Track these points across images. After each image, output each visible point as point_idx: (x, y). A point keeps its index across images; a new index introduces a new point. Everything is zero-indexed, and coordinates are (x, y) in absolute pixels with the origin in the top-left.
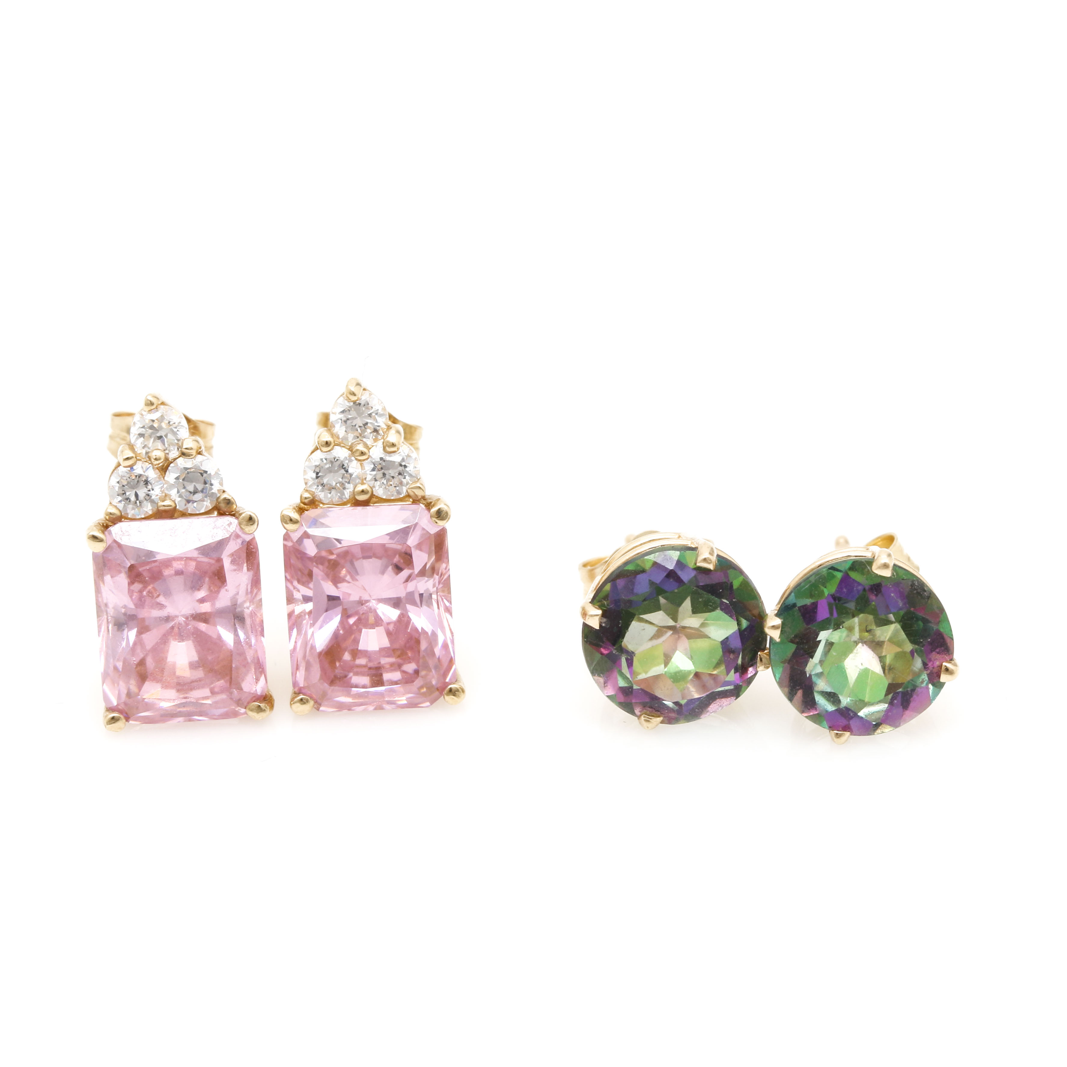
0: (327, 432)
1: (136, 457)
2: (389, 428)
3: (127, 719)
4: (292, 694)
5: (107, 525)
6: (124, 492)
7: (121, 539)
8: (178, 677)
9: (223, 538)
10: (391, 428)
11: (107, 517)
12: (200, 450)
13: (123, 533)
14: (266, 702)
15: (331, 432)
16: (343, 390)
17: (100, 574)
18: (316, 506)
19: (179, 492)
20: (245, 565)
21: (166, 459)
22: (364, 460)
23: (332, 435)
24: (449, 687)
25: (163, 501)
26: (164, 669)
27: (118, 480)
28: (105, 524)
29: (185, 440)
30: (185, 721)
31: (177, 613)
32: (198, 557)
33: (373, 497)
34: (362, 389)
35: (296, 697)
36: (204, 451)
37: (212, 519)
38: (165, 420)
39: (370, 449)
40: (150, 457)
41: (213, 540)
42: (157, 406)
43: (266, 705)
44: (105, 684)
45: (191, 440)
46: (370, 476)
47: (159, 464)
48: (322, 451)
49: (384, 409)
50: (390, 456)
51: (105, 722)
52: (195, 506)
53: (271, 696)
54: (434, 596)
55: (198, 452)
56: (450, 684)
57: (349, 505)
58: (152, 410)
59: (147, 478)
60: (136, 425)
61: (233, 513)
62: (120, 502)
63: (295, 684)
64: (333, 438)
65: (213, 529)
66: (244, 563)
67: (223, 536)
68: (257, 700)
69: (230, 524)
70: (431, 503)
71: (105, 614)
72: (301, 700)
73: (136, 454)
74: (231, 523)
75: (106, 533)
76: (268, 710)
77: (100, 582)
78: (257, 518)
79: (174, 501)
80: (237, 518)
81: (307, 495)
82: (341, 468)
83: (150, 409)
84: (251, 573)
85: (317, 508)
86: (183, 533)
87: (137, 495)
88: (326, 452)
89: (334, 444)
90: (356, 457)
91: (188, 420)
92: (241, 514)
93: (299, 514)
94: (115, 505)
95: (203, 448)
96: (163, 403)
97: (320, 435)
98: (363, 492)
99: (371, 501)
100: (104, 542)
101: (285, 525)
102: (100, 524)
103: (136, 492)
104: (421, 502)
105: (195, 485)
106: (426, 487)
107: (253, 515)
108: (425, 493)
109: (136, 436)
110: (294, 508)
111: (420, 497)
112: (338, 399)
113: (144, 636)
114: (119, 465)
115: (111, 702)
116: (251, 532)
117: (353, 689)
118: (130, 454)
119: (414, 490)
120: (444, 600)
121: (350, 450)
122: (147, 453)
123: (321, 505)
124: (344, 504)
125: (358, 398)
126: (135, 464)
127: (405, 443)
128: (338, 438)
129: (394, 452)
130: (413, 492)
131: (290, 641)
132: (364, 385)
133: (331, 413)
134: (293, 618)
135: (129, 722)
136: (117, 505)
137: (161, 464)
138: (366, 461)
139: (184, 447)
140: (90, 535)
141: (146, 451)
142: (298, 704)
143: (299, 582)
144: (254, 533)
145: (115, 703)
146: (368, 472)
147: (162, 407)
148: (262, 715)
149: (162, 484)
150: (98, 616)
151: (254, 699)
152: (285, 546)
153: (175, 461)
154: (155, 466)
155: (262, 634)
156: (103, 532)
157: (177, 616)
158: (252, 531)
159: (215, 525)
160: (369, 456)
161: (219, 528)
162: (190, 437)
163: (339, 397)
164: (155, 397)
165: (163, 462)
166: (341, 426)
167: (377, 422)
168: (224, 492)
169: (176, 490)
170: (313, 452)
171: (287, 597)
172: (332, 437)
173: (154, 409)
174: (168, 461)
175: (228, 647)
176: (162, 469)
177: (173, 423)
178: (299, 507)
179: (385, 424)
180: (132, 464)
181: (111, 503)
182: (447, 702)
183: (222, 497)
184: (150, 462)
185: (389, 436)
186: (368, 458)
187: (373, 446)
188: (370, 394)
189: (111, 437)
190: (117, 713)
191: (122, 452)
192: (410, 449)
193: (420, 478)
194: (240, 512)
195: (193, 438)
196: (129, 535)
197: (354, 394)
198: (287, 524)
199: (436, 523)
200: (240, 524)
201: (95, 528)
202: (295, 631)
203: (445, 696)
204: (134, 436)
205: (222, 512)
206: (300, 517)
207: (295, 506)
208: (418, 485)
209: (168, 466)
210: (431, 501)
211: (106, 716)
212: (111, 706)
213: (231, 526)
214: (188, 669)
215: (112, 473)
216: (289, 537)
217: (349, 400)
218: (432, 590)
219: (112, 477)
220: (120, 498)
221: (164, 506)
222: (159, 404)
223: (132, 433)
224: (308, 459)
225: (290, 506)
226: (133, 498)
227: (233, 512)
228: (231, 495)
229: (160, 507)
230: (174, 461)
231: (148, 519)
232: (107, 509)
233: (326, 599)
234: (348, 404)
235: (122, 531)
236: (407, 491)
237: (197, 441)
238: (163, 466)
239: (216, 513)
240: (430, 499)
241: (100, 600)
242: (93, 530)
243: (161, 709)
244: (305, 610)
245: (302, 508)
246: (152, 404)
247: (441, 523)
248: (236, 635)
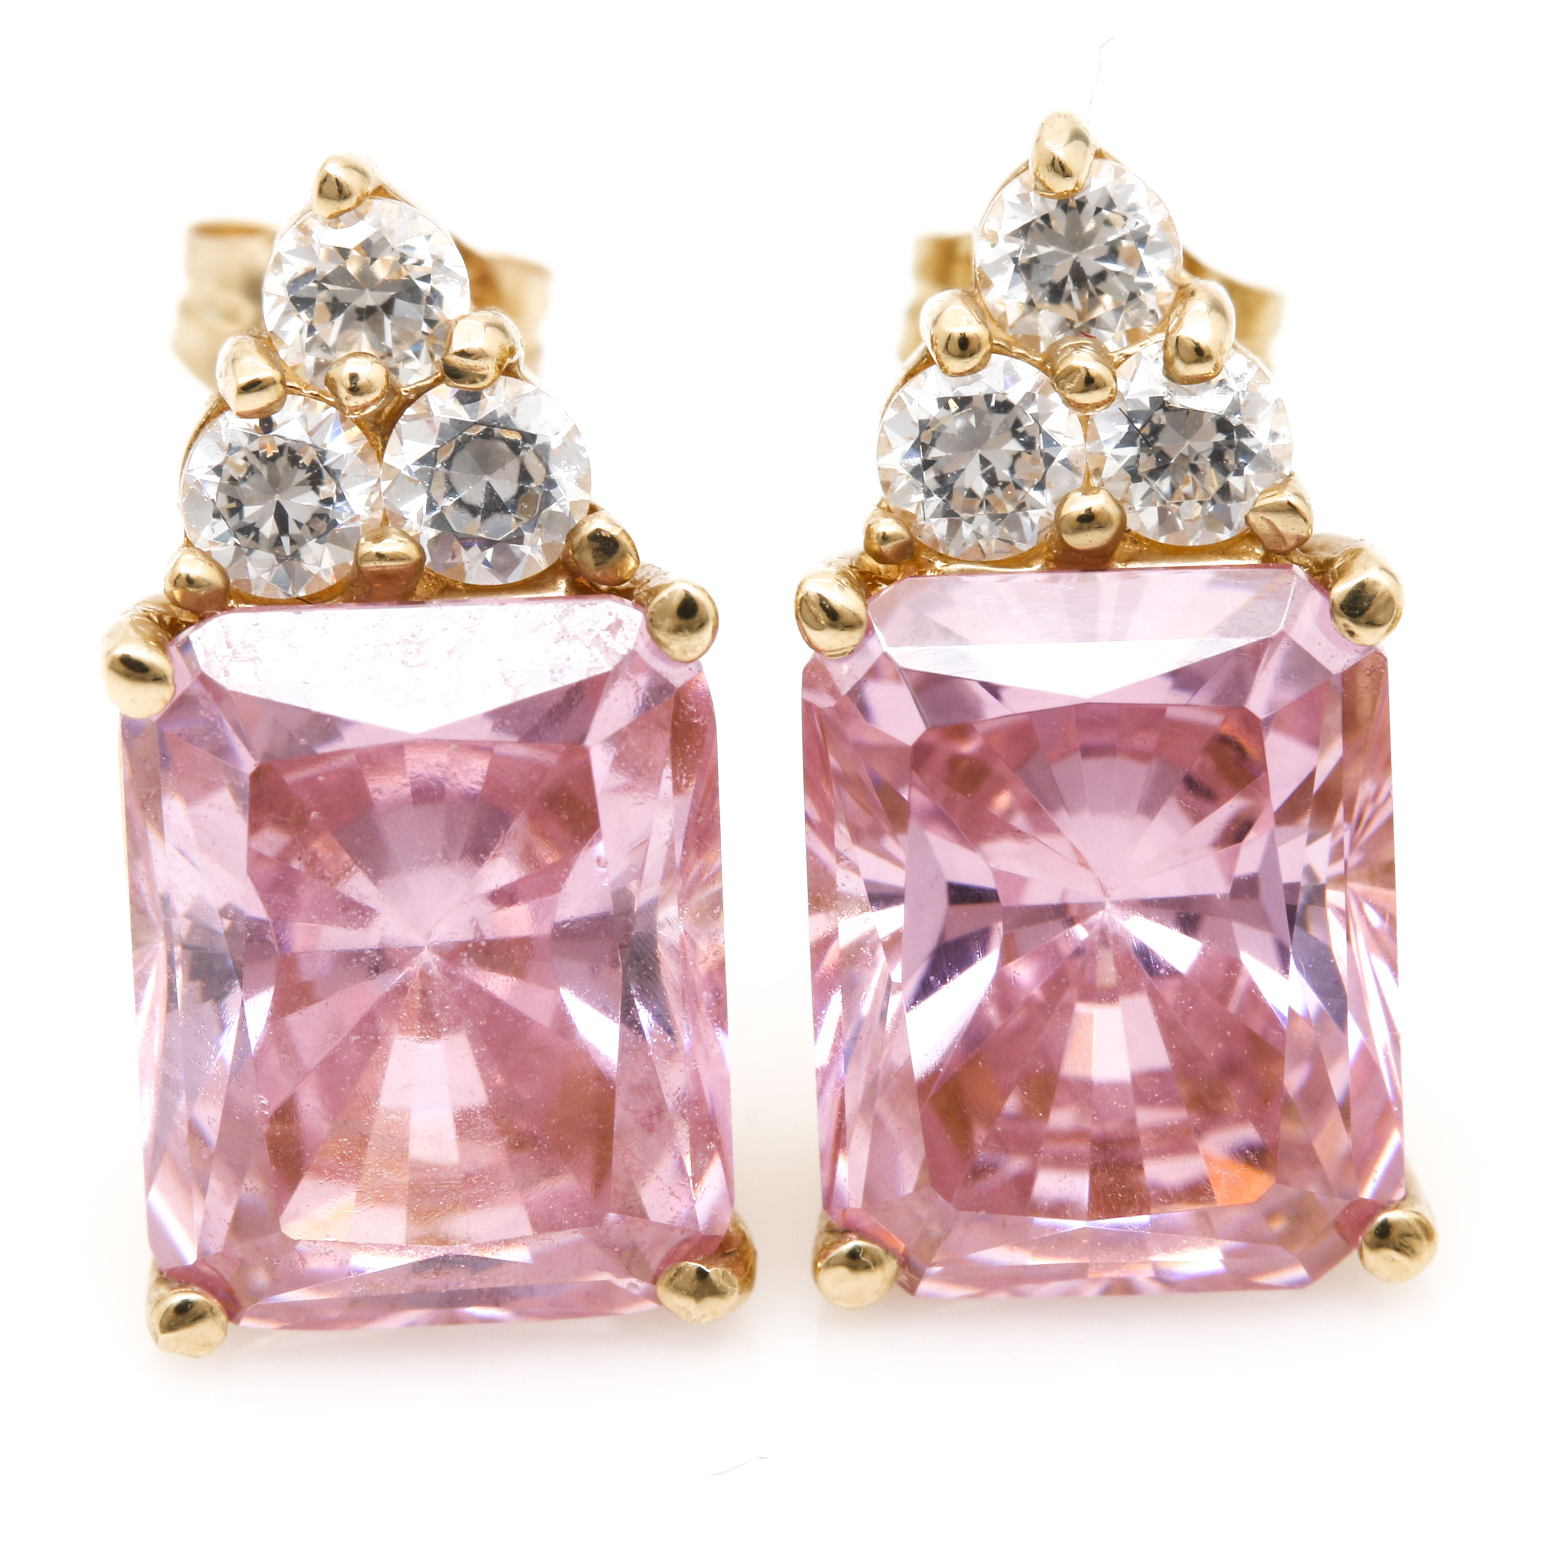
0: (965, 303)
1: (283, 382)
2: (1184, 294)
3: (233, 1311)
4: (821, 1233)
5: (173, 620)
6: (234, 505)
7: (227, 674)
8: (417, 1167)
9: (592, 674)
10: (1193, 294)
11: (177, 594)
12: (509, 361)
13: (234, 653)
14: (727, 1259)
15: (977, 304)
16: (1025, 152)
17: (148, 794)
18: (919, 566)
19: (434, 509)
20: (668, 771)
21: (392, 390)
22: (1097, 406)
23: (984, 315)
24: (1380, 1218)
25: (378, 539)
26: (367, 1136)
27: (216, 463)
28: (167, 619)
29: (460, 322)
30: (433, 1322)
31: (417, 939)
32: (501, 743)
33: (1124, 540)
34: (1092, 151)
35: (833, 1246)
36: (522, 363)
37: (550, 605)
38: (388, 249)
39: (1118, 365)
40: (333, 379)
41: (555, 680)
42: (359, 202)
43: (730, 1273)
44: (154, 1187)
45: (480, 324)
46: (1115, 462)
47: (364, 407)
48: (945, 371)
49: (1167, 226)
50: (1191, 394)
51: (156, 1320)
52: (489, 560)
53: (744, 1238)
54: (1334, 897)
55: (505, 366)
56: (1384, 1208)
57: (1037, 566)
58: (342, 213)
59: (322, 454)
60: (284, 266)
61: (627, 584)
62: (222, 539)
63: (830, 1195)
64: (986, 326)
65: (557, 642)
66: (665, 763)
67: (589, 669)
68: (697, 1255)
69: (615, 627)
70: (1330, 562)
71: (162, 934)
72: (853, 1255)
73: (282, 372)
74: (619, 624)
75: (173, 649)
76: (737, 1289)
77: (148, 825)
78: (713, 603)
79: (415, 540)
80: (640, 604)
81: (890, 527)
82: (1009, 434)
83: (335, 211)
84: (687, 800)
85: (921, 574)
86: (450, 653)
87: (281, 517)
88: (961, 374)
89: (988, 347)
90: (1068, 396)
91: (467, 255)
92: (653, 592)
93: (860, 593)
94: (205, 550)
95: (520, 353)
96: (381, 191)
97: (938, 316)
98: (1088, 519)
99: (1117, 552)
100: (168, 684)
101: (813, 634)
102: (149, 617)
103: (279, 508)
104: (1295, 560)
105: (488, 484)
106: (1313, 508)
107: (695, 593)
108: (1311, 527)
109: (282, 307)
110: (845, 574)
111: (1291, 543)
112: (1004, 186)
113: (293, 1019)
114: (220, 407)
115: (174, 1251)
116: (691, 656)
117: (1039, 1220)
118: (264, 371)
119: (1273, 518)
120: (1367, 908)
121: (1045, 371)
122: (319, 367)
123: (939, 564)
124: (1021, 561)
125: (1077, 185)
126: (280, 403)
127: (1239, 346)
128: (1002, 325)
129: (1204, 379)
130: (1269, 521)
131: (815, 1039)
132: (1098, 140)
133: (976, 236)
134: (831, 957)
135: (237, 1322)
136: (213, 549)
137: (373, 408)
138: (1102, 411)
139: (456, 347)
140: (114, 658)
141: (317, 359)
142: (843, 1271)
143: (857, 836)
144: (700, 659)
145: (190, 1257)
146: (1109, 449)
147: (379, 203)
148: (711, 1303)
149: (372, 478)
150: (137, 944)
151: (686, 1248)
152: (807, 707)
153: (422, 399)
154: (352, 413)
155: (720, 1018)
156: (163, 647)
157: (415, 950)
158: (692, 651)
159: (564, 630)
160: (1115, 392)
161: (575, 637)
162: (474, 314)
163: (1008, 182)
164: (356, 169)
165: (378, 399)
166: (1012, 284)
167: (1142, 270)
168: (593, 509)
169: (422, 500)
170: (911, 375)
171: (810, 890)
172: (983, 322)
173: (349, 210)
174: (396, 399)
175: (600, 1062)
176: (376, 426)
177: (415, 261)
178: (861, 569)
179: (1168, 278)
180: (271, 405)
181: (189, 544)
182: (1372, 1271)
183: (589, 528)
184: (332, 400)
185: (1187, 319)
186: (1111, 400)
187: (1127, 356)
188: (1119, 172)
189: (188, 310)
190: (197, 1289)
191: (234, 360)
192: (1259, 370)
193: (1291, 475)
194: (652, 585)
195: (488, 315)
196: (253, 659)
197: (1060, 169)
198: (821, 628)
199: (1352, 634)
200: (651, 624)
201: (132, 632)
202: (837, 998)
203: (1367, 1252)
204: (275, 306)
205: (581, 580)
206: (866, 605)
207: (845, 563)
208: (1286, 496)
209: (397, 414)
210: (1329, 555)
211: (158, 1302)
212: (173, 1265)
213: (620, 633)
214: (451, 1134)
215: (197, 434)
216: (826, 675)
217: (1044, 190)
218: (1324, 871)
219: (197, 451)
220: (222, 527)
221: (380, 556)
222: (366, 195)
223: (268, 294)
224: (894, 401)
225: (830, 564)
226: (269, 528)
227: (624, 582)
228: (618, 521)
229: (367, 561)
230: (418, 396)
231: (323, 602)
232: (176, 564)
233: (942, 896)
234: (1037, 207)
235: (229, 646)
236: (1246, 518)
237: (502, 329)
238: (378, 413)
239: (562, 585)
240: (1322, 548)
241: (145, 889)
242: (126, 639)
243: (360, 1276)
244: (874, 932)
245: (871, 573)
246: (342, 192)
247: (1366, 635)
248: (630, 1021)
